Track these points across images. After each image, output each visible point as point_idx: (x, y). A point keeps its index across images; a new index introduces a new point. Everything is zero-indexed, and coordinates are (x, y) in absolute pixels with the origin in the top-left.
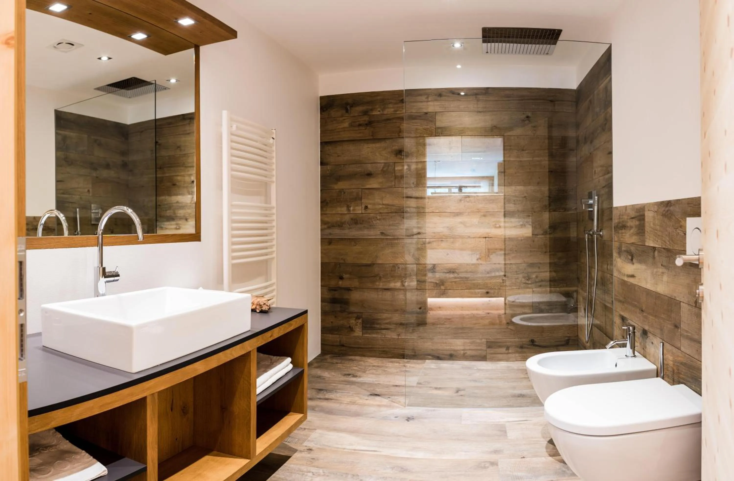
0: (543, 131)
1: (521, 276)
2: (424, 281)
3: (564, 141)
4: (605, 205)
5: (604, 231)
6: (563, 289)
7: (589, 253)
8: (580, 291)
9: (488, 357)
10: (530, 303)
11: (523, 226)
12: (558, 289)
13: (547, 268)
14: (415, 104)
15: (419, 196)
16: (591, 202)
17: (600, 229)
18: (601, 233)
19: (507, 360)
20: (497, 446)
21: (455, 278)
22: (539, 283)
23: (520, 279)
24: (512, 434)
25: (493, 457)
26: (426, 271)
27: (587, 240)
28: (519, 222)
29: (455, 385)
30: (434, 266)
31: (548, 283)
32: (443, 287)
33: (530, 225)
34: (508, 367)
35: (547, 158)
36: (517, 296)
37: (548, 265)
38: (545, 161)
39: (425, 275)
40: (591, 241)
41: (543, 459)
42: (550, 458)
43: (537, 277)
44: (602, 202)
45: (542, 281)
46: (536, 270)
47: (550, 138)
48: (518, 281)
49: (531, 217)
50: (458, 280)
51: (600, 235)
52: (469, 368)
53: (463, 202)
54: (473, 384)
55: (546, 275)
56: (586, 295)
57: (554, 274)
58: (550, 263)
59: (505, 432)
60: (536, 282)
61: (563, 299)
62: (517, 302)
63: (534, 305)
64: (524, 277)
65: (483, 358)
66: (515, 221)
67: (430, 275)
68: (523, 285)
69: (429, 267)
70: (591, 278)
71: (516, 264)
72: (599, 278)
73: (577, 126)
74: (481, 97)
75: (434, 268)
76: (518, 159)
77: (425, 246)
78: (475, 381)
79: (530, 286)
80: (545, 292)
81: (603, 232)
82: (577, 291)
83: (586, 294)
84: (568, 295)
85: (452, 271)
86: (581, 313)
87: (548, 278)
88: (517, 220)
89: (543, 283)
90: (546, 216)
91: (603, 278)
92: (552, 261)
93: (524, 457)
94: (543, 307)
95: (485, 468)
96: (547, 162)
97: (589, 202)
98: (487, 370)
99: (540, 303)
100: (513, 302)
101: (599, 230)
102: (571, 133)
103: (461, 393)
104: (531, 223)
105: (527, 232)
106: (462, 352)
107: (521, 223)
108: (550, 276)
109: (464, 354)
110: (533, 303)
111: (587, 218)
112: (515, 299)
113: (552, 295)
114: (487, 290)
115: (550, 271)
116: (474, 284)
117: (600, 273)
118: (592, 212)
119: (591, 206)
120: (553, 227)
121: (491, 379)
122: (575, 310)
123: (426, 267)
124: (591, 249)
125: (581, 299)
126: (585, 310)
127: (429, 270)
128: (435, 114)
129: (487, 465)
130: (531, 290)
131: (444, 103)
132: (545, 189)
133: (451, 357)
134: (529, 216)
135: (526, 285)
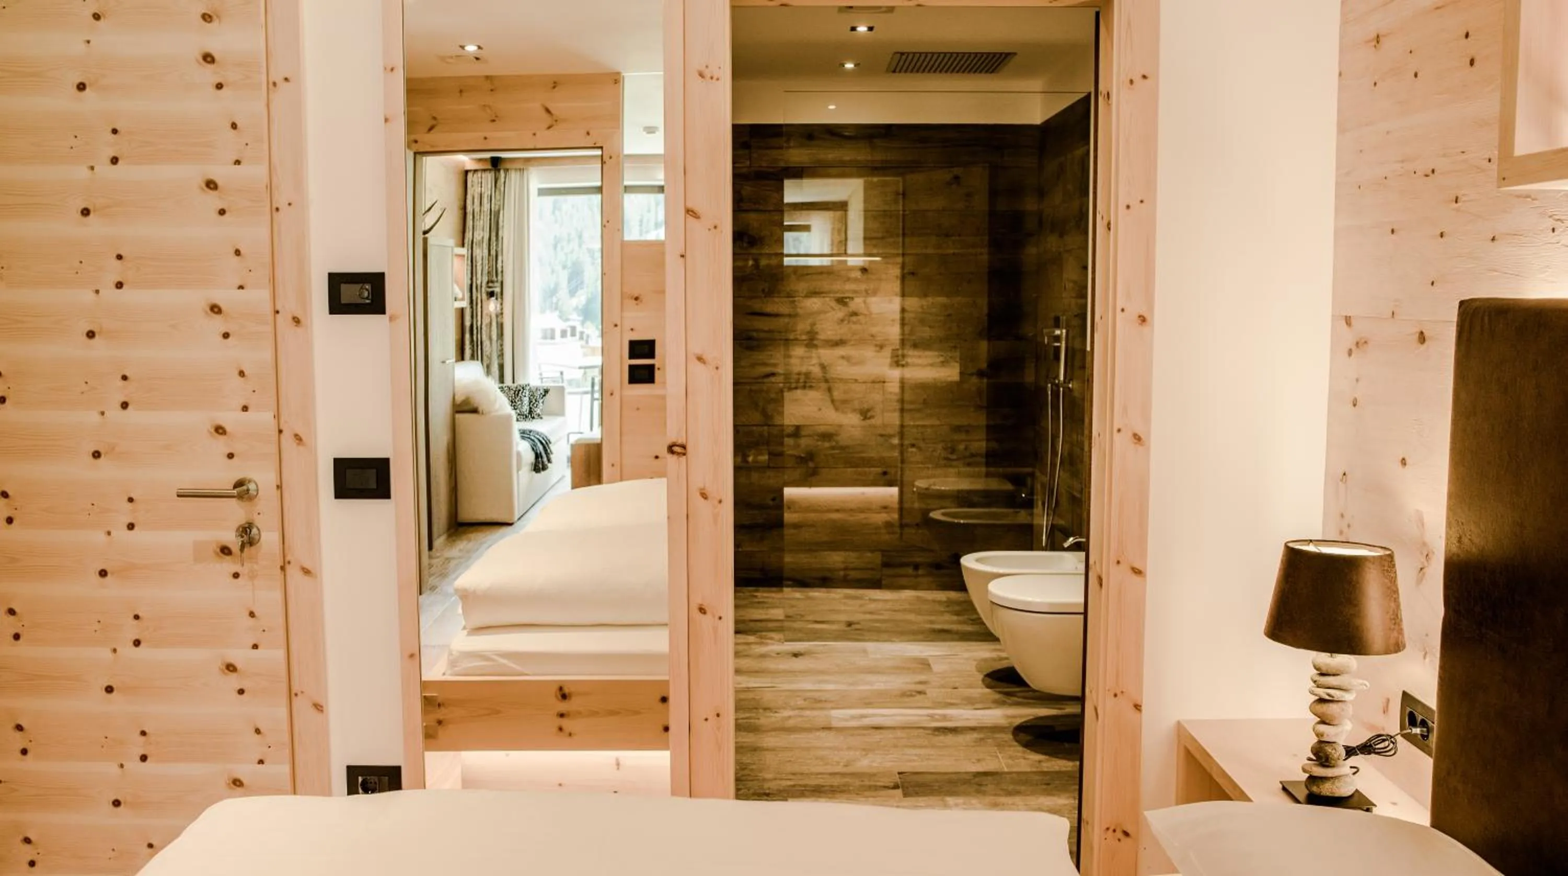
0: (981, 203)
1: (940, 446)
2: (781, 454)
3: (1016, 220)
4: (1077, 345)
5: (1075, 383)
6: (1010, 470)
7: (1053, 414)
8: (1038, 474)
9: (884, 582)
10: (953, 491)
11: (944, 364)
12: (1001, 470)
13: (982, 435)
14: (768, 152)
15: (772, 312)
16: (1058, 332)
17: (1069, 377)
18: (1070, 386)
19: (915, 588)
20: (923, 677)
21: (833, 448)
22: (969, 459)
23: (939, 451)
24: (936, 668)
25: (920, 687)
26: (783, 437)
27: (1049, 393)
28: (939, 356)
29: (844, 618)
30: (798, 428)
31: (984, 460)
32: (811, 464)
33: (957, 362)
34: (918, 597)
35: (985, 250)
36: (932, 481)
37: (985, 430)
38: (983, 256)
39: (782, 444)
40: (1056, 395)
41: (980, 690)
42: (988, 690)
43: (966, 449)
44: (1074, 338)
45: (972, 455)
46: (963, 436)
47: (992, 214)
48: (936, 454)
49: (958, 350)
50: (837, 451)
51: (1069, 388)
52: (856, 598)
53: (846, 322)
54: (868, 617)
55: (980, 444)
56: (1047, 481)
57: (994, 445)
58: (988, 427)
59: (929, 665)
60: (965, 457)
61: (1009, 487)
62: (933, 490)
63: (960, 495)
64: (945, 449)
65: (876, 584)
66: (930, 356)
67: (789, 441)
68: (942, 462)
69: (789, 430)
70: (1055, 453)
71: (932, 426)
72: (1066, 454)
73: (1041, 193)
74: (878, 142)
75: (797, 432)
76: (940, 251)
77: (783, 397)
78: (871, 613)
79: (954, 463)
80: (978, 476)
81: (1073, 385)
82: (1032, 475)
83: (1046, 479)
84: (1018, 480)
85: (827, 436)
86: (1038, 510)
87: (983, 451)
88: (936, 353)
89: (979, 459)
90: (984, 345)
91: (1071, 455)
92: (992, 423)
93: (955, 688)
94: (976, 499)
95: (911, 696)
96: (985, 257)
97: (1054, 332)
98: (886, 601)
99: (969, 492)
100: (927, 489)
101: (1067, 381)
102: (1030, 205)
103: (854, 627)
104: (958, 359)
105: (951, 373)
106: (842, 573)
107: (941, 359)
108: (987, 447)
109: (845, 576)
110: (959, 491)
111: (1051, 357)
112: (931, 485)
113: (990, 480)
114: (884, 470)
115: (988, 440)
116: (863, 459)
117: (1067, 447)
118: (1058, 349)
119: (1058, 339)
120: (995, 366)
121: (895, 611)
122: (1029, 504)
123: (783, 430)
124: (1055, 408)
125: (1038, 487)
126: (1043, 504)
127: (789, 436)
128: (802, 171)
129: (914, 693)
130: (956, 470)
131: (814, 151)
132: (983, 302)
133: (825, 581)
134: (955, 347)
135: (947, 462)
